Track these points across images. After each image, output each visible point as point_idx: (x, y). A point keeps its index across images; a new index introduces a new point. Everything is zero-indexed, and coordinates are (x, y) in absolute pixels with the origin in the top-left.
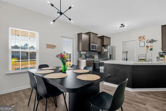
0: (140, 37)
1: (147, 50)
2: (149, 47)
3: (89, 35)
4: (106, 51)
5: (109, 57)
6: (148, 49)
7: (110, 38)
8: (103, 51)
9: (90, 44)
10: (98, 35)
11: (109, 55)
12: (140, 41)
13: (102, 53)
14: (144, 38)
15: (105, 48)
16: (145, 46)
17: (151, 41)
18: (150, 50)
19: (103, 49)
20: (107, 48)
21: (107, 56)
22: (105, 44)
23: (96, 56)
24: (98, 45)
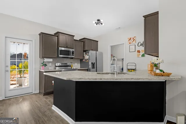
0: (130, 39)
1: (138, 56)
2: (141, 52)
3: (58, 36)
4: (88, 58)
5: (90, 66)
6: (140, 55)
7: (98, 41)
8: (84, 58)
9: (58, 48)
10: (74, 36)
11: (90, 63)
12: (130, 45)
14: (134, 40)
15: (86, 54)
16: (136, 51)
17: (143, 43)
18: (142, 56)
19: (84, 55)
20: (88, 54)
21: (89, 65)
22: (86, 49)
23: (76, 64)
24: (73, 50)
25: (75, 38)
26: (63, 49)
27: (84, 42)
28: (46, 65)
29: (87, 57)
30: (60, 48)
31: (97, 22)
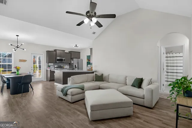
3: (56, 52)
7: (80, 52)
9: (56, 58)
11: (74, 66)
13: (71, 64)
15: (72, 60)
22: (72, 57)
23: (66, 66)
24: (64, 58)
25: (65, 52)
26: (59, 58)
27: (71, 53)
28: (50, 67)
29: (72, 62)
30: (57, 58)
31: (75, 46)
